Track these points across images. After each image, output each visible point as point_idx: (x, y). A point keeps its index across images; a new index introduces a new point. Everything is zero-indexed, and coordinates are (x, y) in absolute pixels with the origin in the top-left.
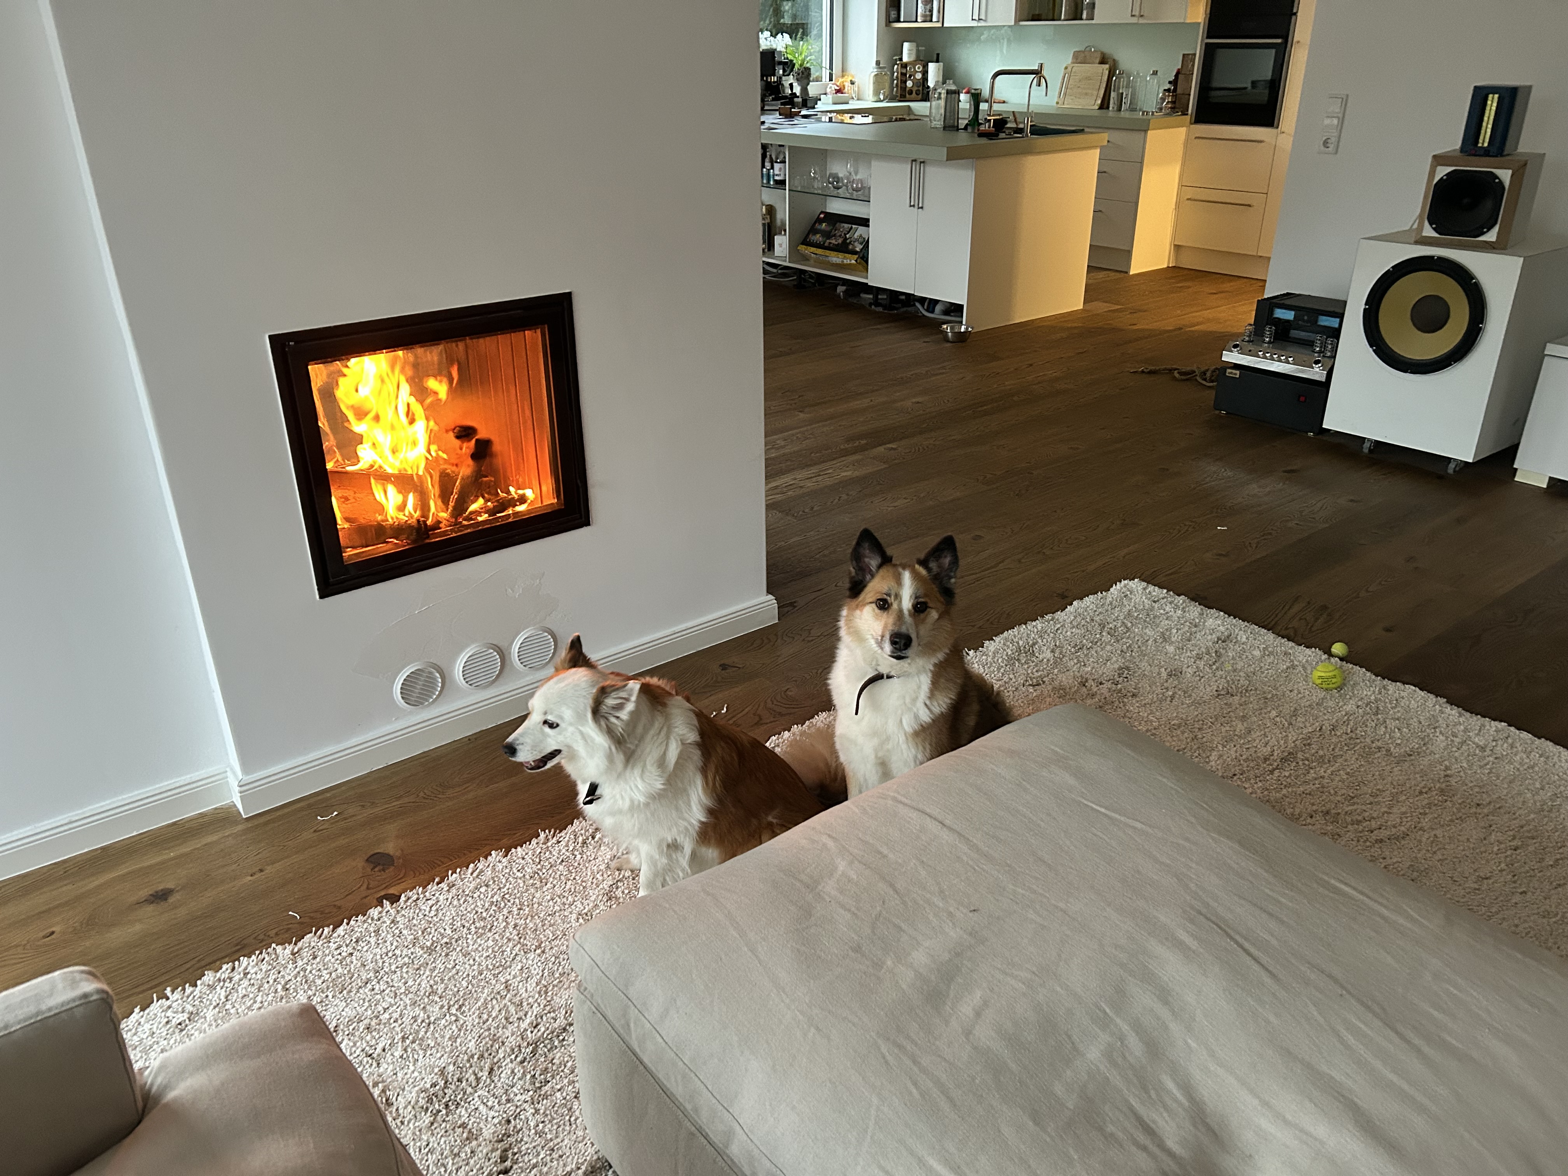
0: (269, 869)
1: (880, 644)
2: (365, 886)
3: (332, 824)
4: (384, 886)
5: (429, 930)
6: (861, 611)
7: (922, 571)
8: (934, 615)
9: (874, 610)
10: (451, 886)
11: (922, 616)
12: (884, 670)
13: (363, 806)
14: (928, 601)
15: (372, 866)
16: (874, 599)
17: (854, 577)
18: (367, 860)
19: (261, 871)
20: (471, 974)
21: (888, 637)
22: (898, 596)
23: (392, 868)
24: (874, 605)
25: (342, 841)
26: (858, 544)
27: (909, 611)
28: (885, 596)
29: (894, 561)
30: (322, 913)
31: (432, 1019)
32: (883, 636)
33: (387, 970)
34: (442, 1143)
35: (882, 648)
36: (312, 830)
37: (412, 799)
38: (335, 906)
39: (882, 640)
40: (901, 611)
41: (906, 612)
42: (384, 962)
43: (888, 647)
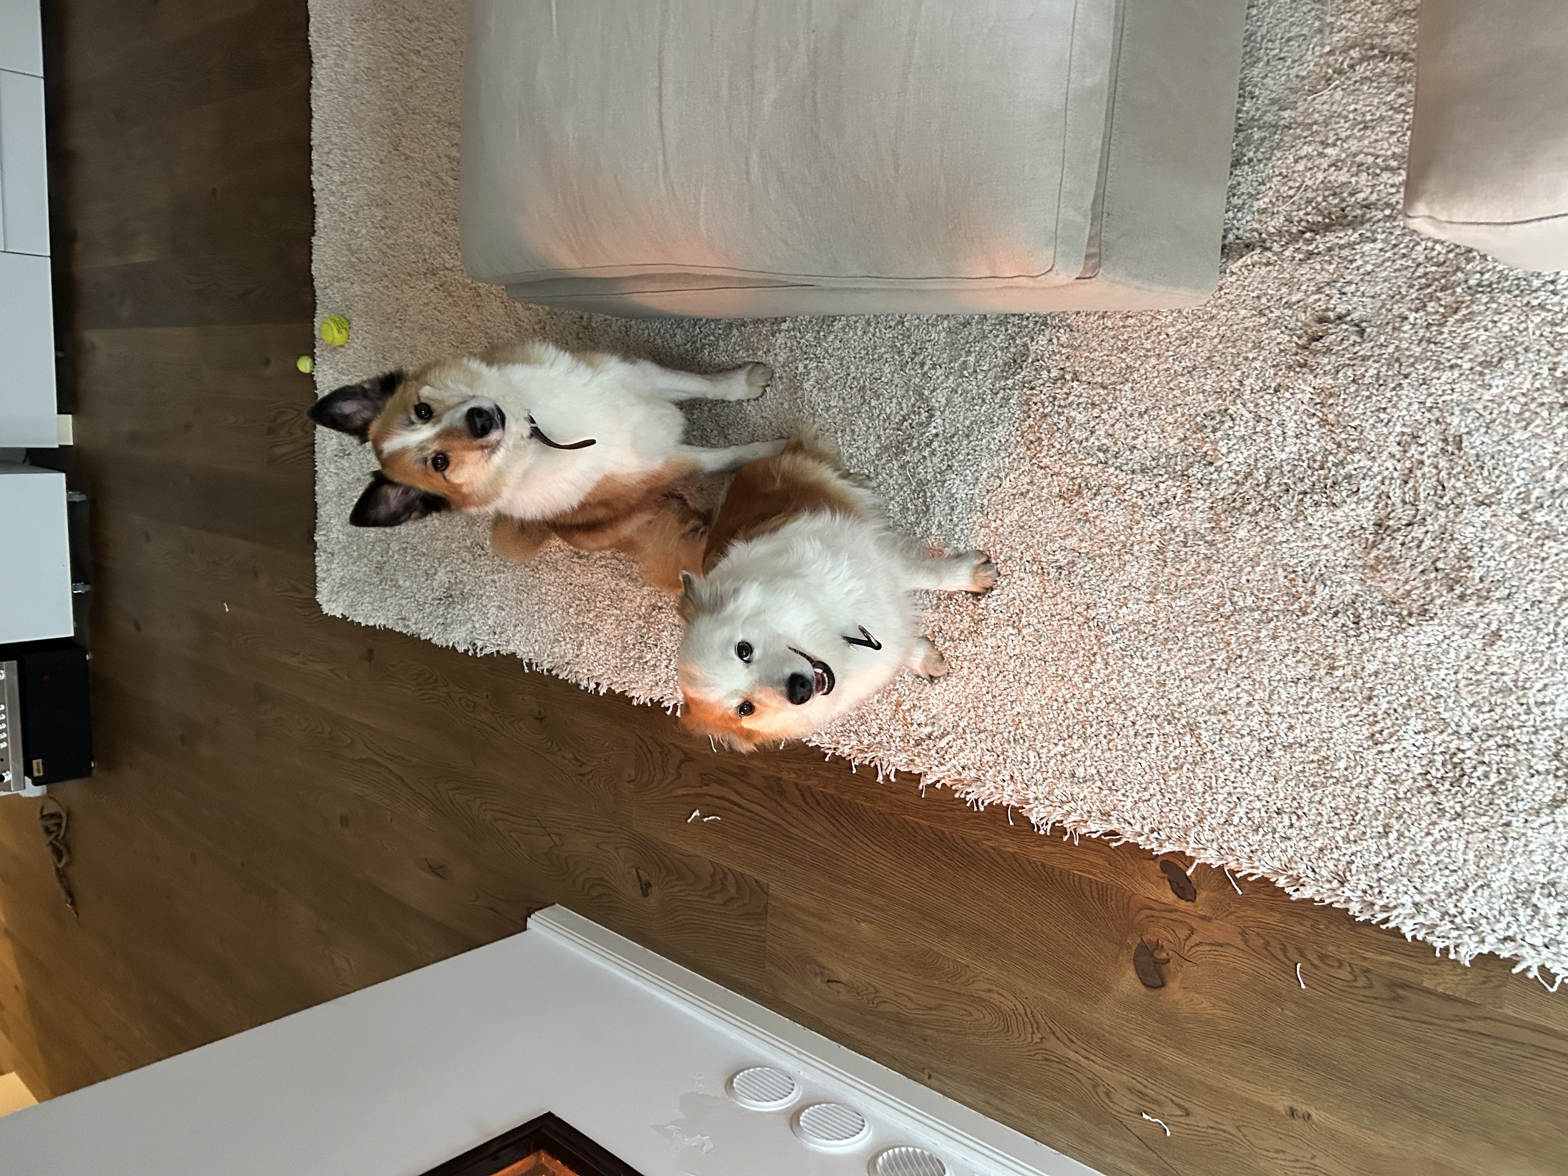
0: (1282, 1104)
1: (493, 448)
2: (1195, 939)
3: (1159, 1104)
4: (1174, 916)
5: (1173, 765)
6: (460, 486)
7: (374, 428)
8: (426, 392)
9: (453, 471)
10: (1106, 815)
11: (434, 406)
12: (526, 430)
13: (1108, 1095)
14: (411, 405)
15: (1164, 968)
16: (438, 475)
17: (421, 512)
18: (1163, 985)
19: (1292, 1112)
20: (1176, 648)
21: (480, 441)
22: (421, 447)
23: (1146, 938)
24: (446, 473)
25: (1170, 1056)
26: (376, 524)
27: (435, 424)
28: (429, 462)
29: (377, 467)
30: (1267, 944)
31: (1256, 615)
32: (482, 448)
33: (1256, 743)
34: (1360, 411)
35: (498, 442)
36: (1190, 1120)
37: (1052, 1043)
38: (1246, 942)
39: (486, 447)
40: (439, 436)
41: (437, 429)
42: (1252, 760)
43: (494, 436)
